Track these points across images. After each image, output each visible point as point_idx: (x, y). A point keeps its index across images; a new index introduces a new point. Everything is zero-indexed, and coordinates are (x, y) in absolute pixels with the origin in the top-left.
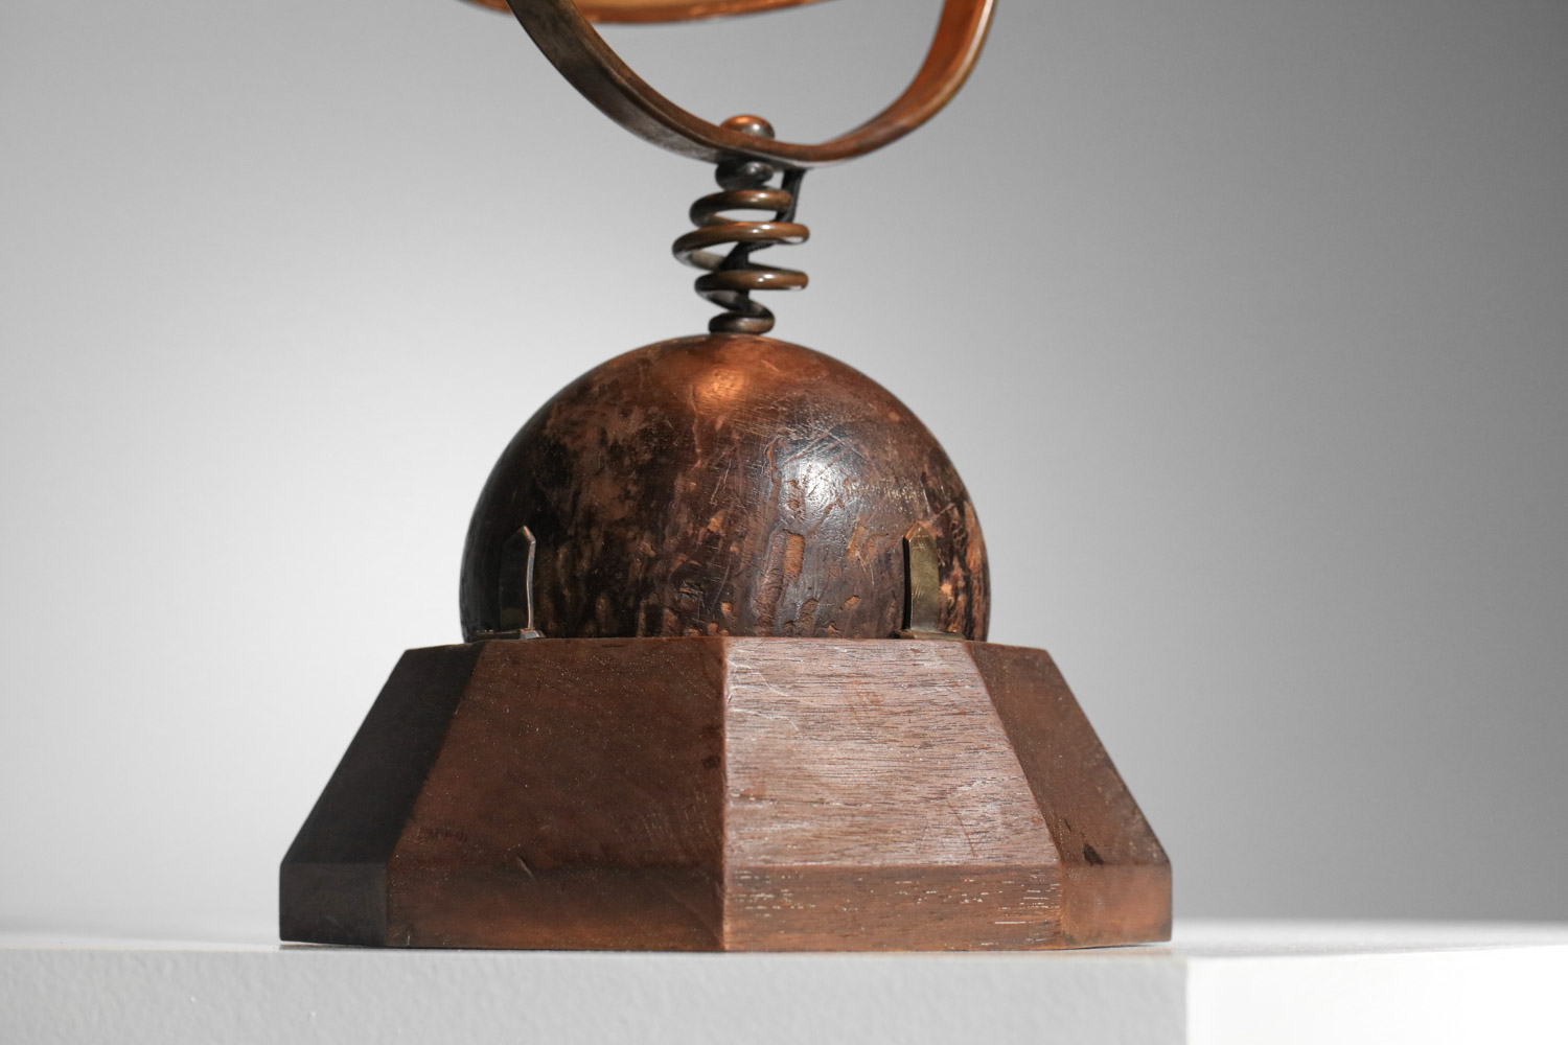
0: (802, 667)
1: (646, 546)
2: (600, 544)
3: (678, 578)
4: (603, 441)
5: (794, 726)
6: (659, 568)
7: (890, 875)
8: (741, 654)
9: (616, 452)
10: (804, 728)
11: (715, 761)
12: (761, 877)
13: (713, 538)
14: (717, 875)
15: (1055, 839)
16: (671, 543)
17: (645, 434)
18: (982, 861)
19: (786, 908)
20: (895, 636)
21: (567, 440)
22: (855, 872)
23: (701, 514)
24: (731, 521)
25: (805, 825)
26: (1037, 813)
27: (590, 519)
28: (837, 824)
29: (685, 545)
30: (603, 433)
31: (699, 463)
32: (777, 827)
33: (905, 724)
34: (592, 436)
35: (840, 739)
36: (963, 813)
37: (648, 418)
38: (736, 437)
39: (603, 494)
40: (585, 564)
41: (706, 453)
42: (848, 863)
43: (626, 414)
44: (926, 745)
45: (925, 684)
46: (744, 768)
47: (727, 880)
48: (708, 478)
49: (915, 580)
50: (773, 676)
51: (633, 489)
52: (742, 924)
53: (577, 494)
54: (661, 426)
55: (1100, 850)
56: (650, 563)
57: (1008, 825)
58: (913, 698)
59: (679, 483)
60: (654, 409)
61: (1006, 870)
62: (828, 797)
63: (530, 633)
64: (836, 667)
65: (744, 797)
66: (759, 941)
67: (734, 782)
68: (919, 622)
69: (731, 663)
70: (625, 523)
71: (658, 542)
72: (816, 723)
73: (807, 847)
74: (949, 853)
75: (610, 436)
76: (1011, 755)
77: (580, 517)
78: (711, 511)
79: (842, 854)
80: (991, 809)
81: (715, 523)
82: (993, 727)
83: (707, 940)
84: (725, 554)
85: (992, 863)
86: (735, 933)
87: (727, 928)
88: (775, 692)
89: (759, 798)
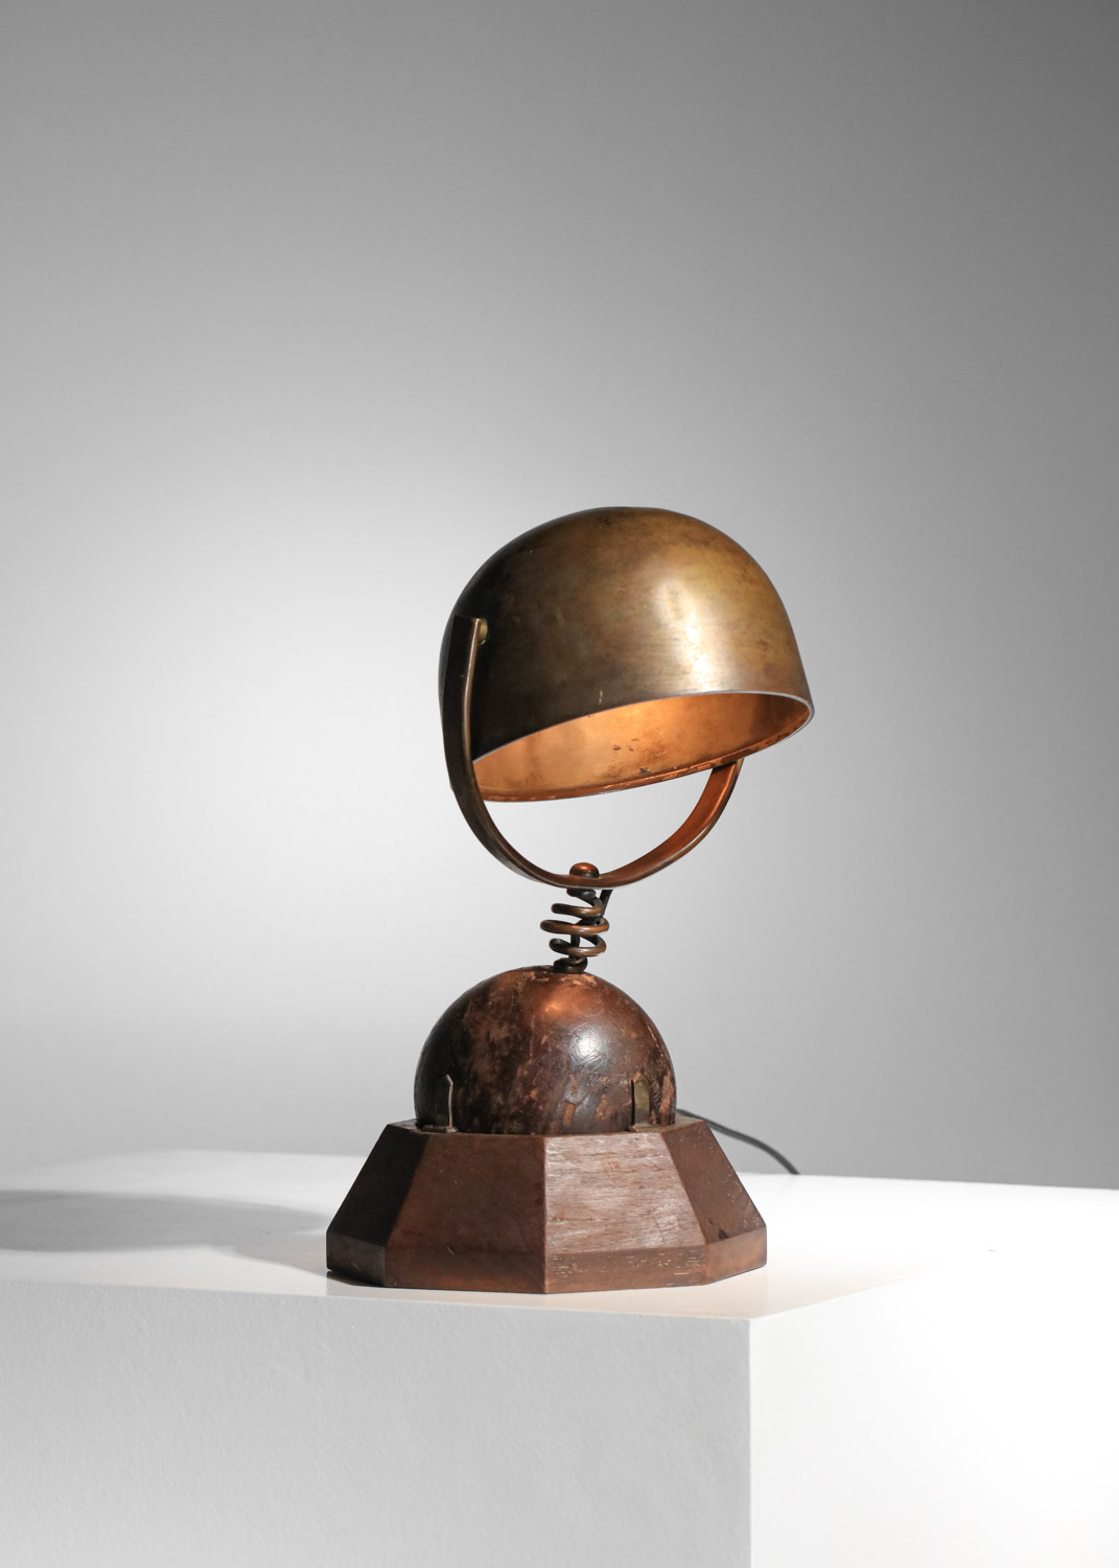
0: (582, 1151)
1: (499, 1099)
2: (478, 1092)
3: (513, 1117)
4: (488, 1038)
5: (578, 1182)
6: (504, 1111)
7: (624, 1254)
8: (554, 1146)
9: (493, 1046)
10: (583, 1182)
11: (541, 1201)
12: (563, 1258)
13: (531, 1101)
14: (542, 1258)
15: (703, 1231)
16: (512, 1100)
17: (507, 1040)
18: (668, 1244)
19: (574, 1273)
20: (628, 1130)
21: (471, 1031)
22: (608, 1253)
23: (527, 1089)
24: (541, 1094)
25: (584, 1232)
26: (695, 1219)
27: (476, 1078)
28: (598, 1230)
29: (518, 1102)
30: (488, 1033)
31: (530, 1062)
32: (570, 1233)
33: (631, 1177)
34: (483, 1033)
35: (599, 1187)
36: (659, 1221)
37: (510, 1031)
38: (550, 1050)
39: (483, 1067)
40: (470, 1100)
41: (535, 1057)
42: (604, 1249)
43: (501, 1025)
44: (641, 1187)
45: (642, 1156)
46: (555, 1204)
47: (547, 1260)
48: (533, 1070)
49: (637, 1101)
50: (569, 1156)
51: (497, 1068)
52: (554, 1281)
53: (471, 1064)
54: (516, 1037)
55: (727, 1231)
56: (500, 1108)
57: (680, 1226)
58: (635, 1163)
59: (519, 1070)
60: (514, 1026)
61: (680, 1249)
62: (594, 1216)
63: (451, 1130)
64: (599, 1150)
65: (555, 1219)
66: (561, 1288)
67: (550, 1211)
68: (639, 1122)
69: (548, 1151)
70: (491, 1085)
71: (505, 1098)
72: (588, 1179)
73: (584, 1241)
74: (653, 1241)
75: (491, 1037)
76: (683, 1190)
77: (471, 1076)
78: (532, 1087)
79: (601, 1245)
80: (672, 1218)
81: (534, 1094)
82: (674, 1176)
83: (537, 1288)
84: (536, 1110)
85: (672, 1246)
86: (551, 1285)
87: (547, 1283)
88: (569, 1165)
89: (562, 1219)
